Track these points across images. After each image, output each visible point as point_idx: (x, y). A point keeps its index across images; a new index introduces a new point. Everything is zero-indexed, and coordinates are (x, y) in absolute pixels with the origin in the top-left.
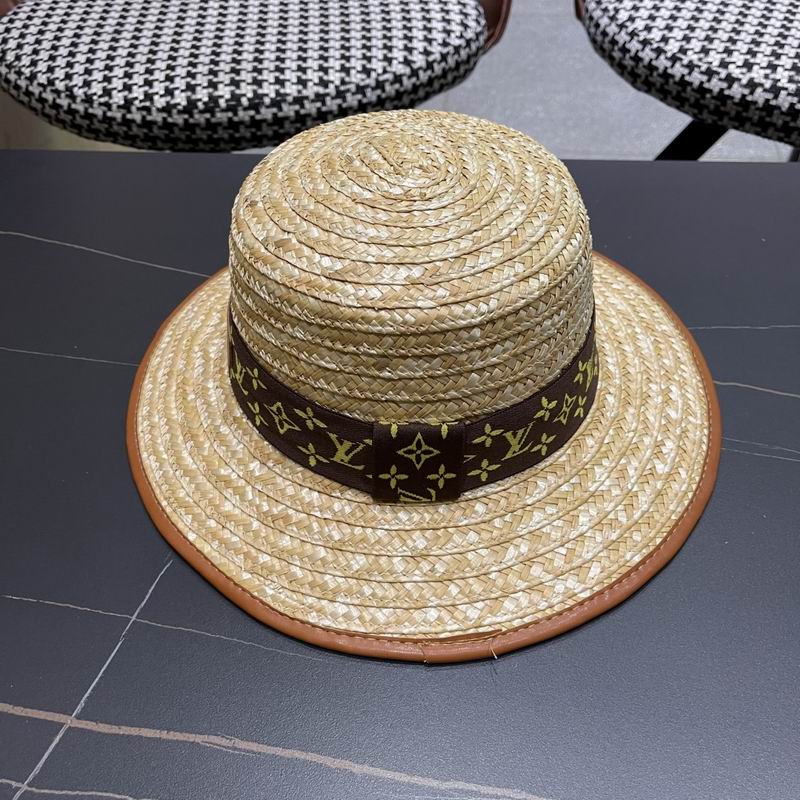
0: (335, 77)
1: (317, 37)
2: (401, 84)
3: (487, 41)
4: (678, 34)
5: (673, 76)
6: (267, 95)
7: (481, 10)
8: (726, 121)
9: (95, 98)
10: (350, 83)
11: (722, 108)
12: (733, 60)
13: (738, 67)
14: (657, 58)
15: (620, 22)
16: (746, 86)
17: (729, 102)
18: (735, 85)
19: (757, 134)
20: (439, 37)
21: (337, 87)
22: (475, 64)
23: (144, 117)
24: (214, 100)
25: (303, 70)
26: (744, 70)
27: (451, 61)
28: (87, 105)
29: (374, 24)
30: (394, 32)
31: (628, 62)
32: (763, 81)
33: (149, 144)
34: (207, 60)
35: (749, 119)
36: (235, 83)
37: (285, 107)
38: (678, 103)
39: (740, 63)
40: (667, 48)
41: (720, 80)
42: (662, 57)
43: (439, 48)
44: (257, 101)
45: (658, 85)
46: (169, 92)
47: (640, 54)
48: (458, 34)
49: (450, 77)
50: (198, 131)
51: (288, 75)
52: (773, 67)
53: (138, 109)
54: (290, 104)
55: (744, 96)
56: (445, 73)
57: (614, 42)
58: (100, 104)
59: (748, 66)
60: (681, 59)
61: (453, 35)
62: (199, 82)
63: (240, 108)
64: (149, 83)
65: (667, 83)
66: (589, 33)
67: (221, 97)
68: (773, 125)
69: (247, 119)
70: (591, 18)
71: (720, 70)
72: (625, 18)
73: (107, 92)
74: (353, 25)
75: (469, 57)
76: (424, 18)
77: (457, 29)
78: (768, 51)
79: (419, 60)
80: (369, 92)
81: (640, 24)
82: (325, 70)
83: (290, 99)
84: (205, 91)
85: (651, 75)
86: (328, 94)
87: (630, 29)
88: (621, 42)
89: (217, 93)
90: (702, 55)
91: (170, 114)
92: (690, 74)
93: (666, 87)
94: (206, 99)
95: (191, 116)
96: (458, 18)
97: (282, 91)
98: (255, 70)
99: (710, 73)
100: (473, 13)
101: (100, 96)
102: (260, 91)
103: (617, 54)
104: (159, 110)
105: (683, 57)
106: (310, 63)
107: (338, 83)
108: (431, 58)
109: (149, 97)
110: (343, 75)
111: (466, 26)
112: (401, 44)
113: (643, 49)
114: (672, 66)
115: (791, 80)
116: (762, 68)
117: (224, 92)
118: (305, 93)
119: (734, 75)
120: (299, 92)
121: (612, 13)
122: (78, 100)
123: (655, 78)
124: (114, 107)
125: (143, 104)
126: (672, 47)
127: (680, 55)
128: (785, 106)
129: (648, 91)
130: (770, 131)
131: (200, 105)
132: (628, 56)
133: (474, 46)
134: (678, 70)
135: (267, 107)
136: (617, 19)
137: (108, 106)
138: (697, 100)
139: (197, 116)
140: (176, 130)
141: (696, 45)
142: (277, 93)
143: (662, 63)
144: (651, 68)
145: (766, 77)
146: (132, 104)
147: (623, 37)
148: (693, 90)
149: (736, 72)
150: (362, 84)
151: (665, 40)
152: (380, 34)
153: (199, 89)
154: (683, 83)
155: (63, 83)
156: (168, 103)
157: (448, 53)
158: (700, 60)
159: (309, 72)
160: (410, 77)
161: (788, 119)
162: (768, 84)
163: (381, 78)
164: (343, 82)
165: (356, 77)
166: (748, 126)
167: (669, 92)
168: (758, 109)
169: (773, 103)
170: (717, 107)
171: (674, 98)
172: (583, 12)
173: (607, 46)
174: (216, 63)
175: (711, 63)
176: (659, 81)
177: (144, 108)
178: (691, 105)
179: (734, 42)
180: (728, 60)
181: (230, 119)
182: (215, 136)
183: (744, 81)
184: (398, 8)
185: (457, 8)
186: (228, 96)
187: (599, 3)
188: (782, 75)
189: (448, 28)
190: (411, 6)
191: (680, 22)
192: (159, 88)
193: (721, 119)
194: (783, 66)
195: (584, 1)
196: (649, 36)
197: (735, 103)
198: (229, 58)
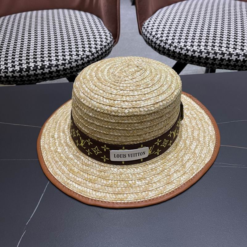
0: (68, 57)
1: (61, 46)
2: (89, 58)
3: (114, 43)
4: (170, 38)
5: (171, 50)
6: (46, 65)
7: (111, 34)
8: (188, 62)
10: (73, 59)
11: (186, 58)
12: (187, 44)
13: (189, 46)
14: (165, 45)
15: (153, 35)
16: (192, 52)
17: (188, 57)
18: (189, 52)
19: (197, 65)
20: (99, 43)
21: (68, 61)
22: (111, 50)
23: (5, 75)
24: (29, 68)
25: (57, 56)
26: (191, 47)
27: (104, 50)
29: (78, 40)
30: (85, 43)
31: (157, 47)
32: (197, 50)
33: (8, 83)
34: (25, 55)
35: (195, 61)
36: (36, 62)
37: (52, 68)
38: (173, 58)
39: (190, 45)
40: (168, 42)
41: (185, 50)
42: (167, 45)
43: (100, 46)
44: (43, 67)
45: (167, 53)
48: (105, 42)
49: (104, 55)
50: (24, 78)
51: (52, 58)
52: (200, 46)
53: (3, 72)
54: (54, 67)
55: (192, 55)
56: (102, 54)
57: (152, 41)
59: (192, 46)
60: (173, 45)
61: (103, 42)
62: (23, 62)
63: (38, 70)
64: (6, 64)
65: (169, 52)
66: (144, 39)
67: (31, 66)
68: (202, 62)
69: (40, 73)
70: (144, 34)
71: (184, 47)
72: (154, 34)
74: (72, 41)
75: (109, 48)
76: (94, 38)
77: (104, 40)
78: (197, 41)
79: (94, 51)
80: (79, 61)
81: (159, 36)
82: (64, 56)
83: (54, 65)
84: (25, 65)
85: (164, 50)
86: (66, 63)
87: (156, 37)
89: (29, 65)
90: (178, 44)
91: (14, 73)
92: (176, 49)
93: (169, 53)
94: (26, 67)
95: (22, 73)
96: (104, 37)
97: (51, 63)
98: (41, 57)
99: (181, 49)
100: (109, 35)
102: (44, 64)
103: (153, 45)
104: (10, 72)
105: (173, 44)
106: (59, 54)
107: (69, 59)
108: (97, 50)
109: (6, 68)
110: (70, 57)
111: (107, 39)
112: (87, 46)
113: (161, 43)
114: (170, 47)
115: (205, 49)
116: (196, 46)
117: (32, 65)
118: (58, 63)
119: (188, 49)
120: (57, 63)
121: (150, 33)
123: (165, 51)
125: (5, 71)
126: (169, 42)
127: (172, 44)
128: (204, 57)
129: (164, 55)
130: (201, 64)
132: (157, 45)
133: (110, 45)
134: (172, 48)
135: (47, 68)
136: (152, 35)
138: (179, 57)
139: (23, 73)
140: (17, 78)
141: (176, 41)
142: (49, 64)
143: (167, 46)
144: (164, 48)
145: (198, 49)
146: (1, 71)
147: (154, 40)
148: (177, 54)
149: (189, 48)
150: (76, 59)
151: (167, 40)
152: (81, 43)
153: (23, 64)
154: (174, 52)
156: (13, 70)
157: (102, 48)
158: (178, 45)
159: (59, 56)
160: (91, 56)
161: (206, 60)
162: (199, 51)
163: (82, 57)
164: (70, 59)
165: (74, 57)
166: (194, 63)
167: (170, 55)
168: (197, 58)
169: (201, 56)
170: (185, 58)
171: (172, 56)
172: (142, 33)
173: (150, 42)
174: (29, 56)
175: (181, 46)
176: (167, 52)
177: (5, 72)
178: (177, 58)
179: (187, 39)
180: (186, 44)
181: (35, 73)
182: (30, 79)
183: (192, 50)
184: (86, 35)
185: (104, 34)
186: (33, 66)
187: (146, 30)
188: (202, 48)
189: (102, 40)
190: (90, 34)
191: (170, 34)
192: (10, 65)
193: (186, 62)
194: (202, 45)
195: (142, 29)
196: (162, 39)
197: (190, 57)
198: (32, 54)
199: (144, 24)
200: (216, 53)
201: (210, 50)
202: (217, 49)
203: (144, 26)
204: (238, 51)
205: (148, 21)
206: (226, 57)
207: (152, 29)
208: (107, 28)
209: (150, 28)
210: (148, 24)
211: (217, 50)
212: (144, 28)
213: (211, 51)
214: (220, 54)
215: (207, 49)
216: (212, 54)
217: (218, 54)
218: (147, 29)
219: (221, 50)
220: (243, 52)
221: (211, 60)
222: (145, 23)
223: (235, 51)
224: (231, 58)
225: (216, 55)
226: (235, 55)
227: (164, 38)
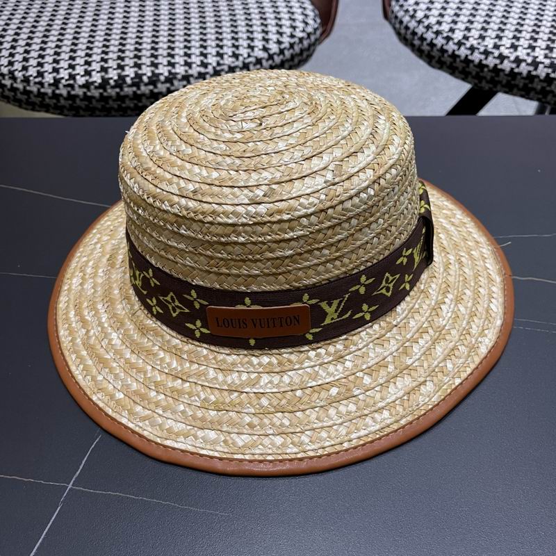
0: (212, 60)
1: (197, 32)
2: (262, 65)
3: (321, 34)
4: (461, 26)
5: (459, 56)
6: (162, 74)
7: (317, 12)
8: (499, 87)
9: (31, 78)
10: (224, 64)
11: (496, 79)
12: (503, 43)
13: (507, 48)
14: (447, 43)
15: (418, 19)
16: (514, 62)
17: (501, 74)
18: (506, 62)
19: (522, 96)
20: (288, 31)
21: (214, 68)
22: (314, 50)
23: (69, 92)
24: (122, 78)
25: (189, 56)
26: (512, 50)
27: (297, 48)
28: (25, 84)
29: (239, 22)
30: (255, 28)
31: (425, 48)
32: (526, 58)
33: (74, 112)
34: (116, 49)
35: (517, 86)
36: (138, 66)
37: (176, 83)
38: (463, 76)
39: (508, 46)
40: (454, 36)
41: (494, 57)
42: (451, 43)
43: (288, 39)
44: (154, 79)
45: (448, 63)
46: (88, 73)
47: (434, 41)
48: (301, 29)
49: (296, 60)
50: (111, 102)
51: (177, 59)
52: (533, 48)
53: (65, 86)
54: (180, 80)
55: (512, 69)
56: (293, 57)
57: (414, 33)
58: (35, 83)
59: (515, 47)
60: (465, 44)
61: (297, 30)
62: (110, 65)
63: (142, 84)
64: (72, 67)
65: (455, 61)
66: (395, 28)
67: (128, 76)
68: (534, 89)
69: (147, 92)
70: (396, 17)
71: (494, 51)
72: (422, 16)
73: (40, 74)
74: (224, 23)
75: (310, 46)
77: (300, 25)
78: (528, 36)
79: (274, 48)
81: (433, 20)
82: (205, 56)
83: (179, 77)
84: (115, 72)
85: (443, 56)
86: (207, 73)
87: (426, 24)
88: (420, 33)
89: (124, 73)
90: (480, 41)
91: (89, 90)
92: (472, 54)
93: (454, 65)
94: (116, 78)
95: (105, 90)
96: (301, 18)
97: (173, 71)
98: (153, 56)
99: (486, 53)
100: (311, 14)
101: (35, 77)
102: (157, 71)
103: (417, 42)
104: (80, 86)
105: (466, 42)
106: (193, 50)
107: (215, 64)
108: (283, 46)
109: (72, 77)
110: (218, 58)
111: (306, 24)
112: (260, 36)
113: (436, 38)
114: (459, 49)
115: (546, 57)
116: (524, 48)
117: (130, 72)
118: (190, 72)
119: (505, 54)
120: (186, 71)
121: (412, 13)
122: (19, 80)
123: (446, 58)
124: (46, 85)
125: (68, 82)
126: (458, 36)
127: (464, 41)
128: (543, 75)
129: (440, 68)
130: (532, 94)
132: (425, 43)
133: (313, 38)
134: (463, 52)
135: (163, 83)
136: (415, 17)
137: (41, 84)
138: (477, 73)
139: (109, 91)
140: (94, 102)
141: (475, 34)
142: (170, 72)
143: (451, 47)
144: (443, 51)
145: (528, 54)
146: (60, 82)
147: (420, 30)
148: (475, 66)
149: (506, 52)
150: (233, 65)
151: (452, 30)
152: (244, 29)
153: (110, 70)
154: (467, 61)
155: (7, 69)
156: (87, 81)
157: (295, 43)
158: (479, 44)
159: (193, 57)
160: (267, 60)
161: (545, 85)
162: (529, 60)
163: (247, 61)
164: (219, 64)
165: (227, 60)
166: (515, 91)
167: (457, 68)
168: (523, 78)
169: (534, 73)
170: (492, 78)
171: (460, 73)
172: (390, 13)
173: (409, 36)
174: (123, 52)
175: (487, 46)
176: (449, 60)
177: (69, 85)
178: (473, 77)
179: (503, 31)
180: (499, 43)
181: (135, 93)
182: (124, 105)
183: (512, 58)
184: (257, 11)
185: (300, 11)
186: (133, 75)
187: (401, 6)
188: (539, 53)
189: (294, 25)
190: (266, 10)
191: (462, 18)
192: (80, 70)
193: (495, 86)
194: (539, 47)
195: (390, 5)
196: (441, 28)
197: (506, 75)
198: (132, 48)
207: (417, 4)
212: (397, 1)
215: (551, 58)
218: (405, 4)
227: (445, 27)
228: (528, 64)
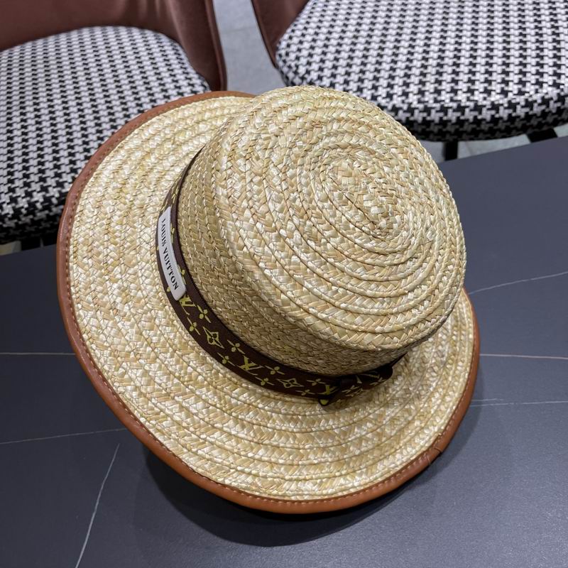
1: (95, 138)
4: (340, 79)
7: (206, 84)
12: (379, 93)
13: (384, 98)
15: (301, 75)
16: (392, 111)
24: (32, 205)
26: (388, 100)
32: (401, 105)
34: (21, 175)
36: (45, 189)
39: (384, 95)
44: (63, 198)
50: (27, 228)
52: (406, 94)
62: (18, 194)
63: (52, 206)
67: (37, 201)
72: (304, 72)
74: (118, 121)
76: (173, 81)
78: (401, 82)
81: (314, 76)
84: (24, 200)
87: (309, 80)
89: (33, 200)
91: (4, 222)
94: (26, 206)
95: (19, 220)
98: (56, 175)
100: (201, 89)
102: (64, 191)
115: (419, 102)
116: (399, 96)
117: (38, 197)
121: (294, 69)
128: (420, 119)
131: (24, 211)
136: (299, 74)
139: (23, 219)
141: (353, 86)
145: (403, 102)
149: (383, 102)
153: (19, 199)
161: (424, 127)
162: (405, 107)
169: (412, 119)
174: (28, 176)
179: (378, 79)
180: (376, 94)
184: (147, 100)
185: (188, 89)
187: (285, 61)
188: (413, 99)
190: (156, 96)
191: (339, 70)
198: (36, 170)
199: (278, 45)
200: (444, 110)
201: (431, 101)
202: (447, 98)
203: (279, 52)
204: (495, 97)
205: (286, 36)
206: (469, 115)
207: (298, 58)
208: (194, 69)
209: (292, 56)
210: (288, 46)
211: (448, 101)
212: (280, 56)
213: (434, 105)
214: (454, 111)
215: (424, 102)
216: (437, 111)
217: (450, 111)
218: (288, 59)
219: (456, 101)
220: (506, 100)
221: (436, 124)
222: (280, 43)
223: (488, 98)
224: (479, 117)
225: (446, 114)
226: (489, 109)
228: (405, 112)
